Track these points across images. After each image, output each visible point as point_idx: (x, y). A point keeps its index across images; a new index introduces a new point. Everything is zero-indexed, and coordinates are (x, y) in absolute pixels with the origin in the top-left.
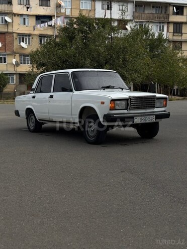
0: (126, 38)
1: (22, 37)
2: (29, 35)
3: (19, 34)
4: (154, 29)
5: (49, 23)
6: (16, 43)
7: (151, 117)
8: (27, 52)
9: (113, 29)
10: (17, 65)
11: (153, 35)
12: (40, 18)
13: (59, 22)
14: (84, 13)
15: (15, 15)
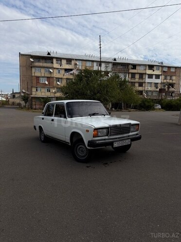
0: (108, 80)
1: (58, 79)
2: (61, 78)
3: (56, 78)
4: (122, 76)
5: (71, 73)
6: (55, 82)
7: (127, 141)
8: (59, 86)
9: (101, 76)
10: (55, 93)
11: (121, 79)
12: (67, 70)
13: (75, 72)
14: (87, 68)
15: (54, 68)
